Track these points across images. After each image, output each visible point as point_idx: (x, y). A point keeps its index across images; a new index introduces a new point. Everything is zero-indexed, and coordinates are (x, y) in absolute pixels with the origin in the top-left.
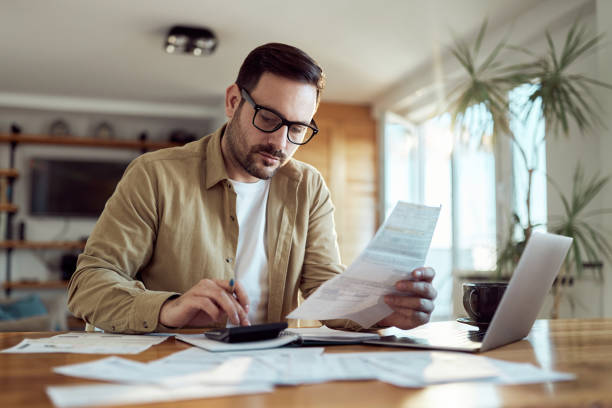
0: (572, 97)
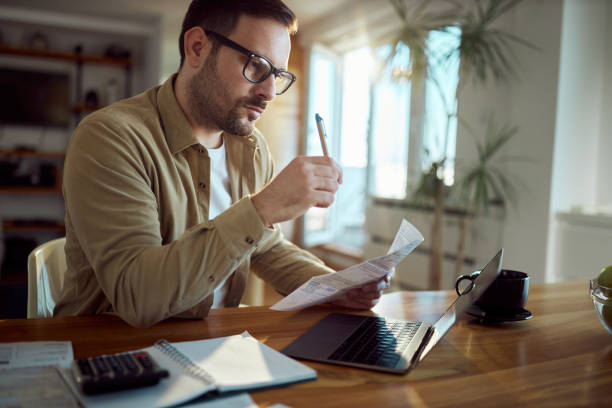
0: (493, 49)
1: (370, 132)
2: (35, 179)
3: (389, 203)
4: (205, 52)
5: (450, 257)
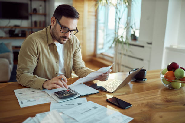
2: (20, 35)
4: (55, 23)
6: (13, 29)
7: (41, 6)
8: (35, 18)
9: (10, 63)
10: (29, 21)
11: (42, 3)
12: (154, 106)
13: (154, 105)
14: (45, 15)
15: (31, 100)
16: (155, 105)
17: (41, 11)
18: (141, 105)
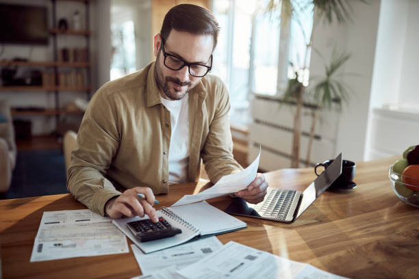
1: (252, 46)
2: (28, 81)
3: (266, 98)
5: (305, 134)
6: (12, 67)
7: (77, 13)
8: (64, 42)
9: (10, 149)
10: (50, 49)
11: (81, 7)
12: (394, 250)
13: (394, 247)
14: (87, 35)
15: (65, 243)
16: (397, 248)
17: (77, 25)
18: (364, 249)
